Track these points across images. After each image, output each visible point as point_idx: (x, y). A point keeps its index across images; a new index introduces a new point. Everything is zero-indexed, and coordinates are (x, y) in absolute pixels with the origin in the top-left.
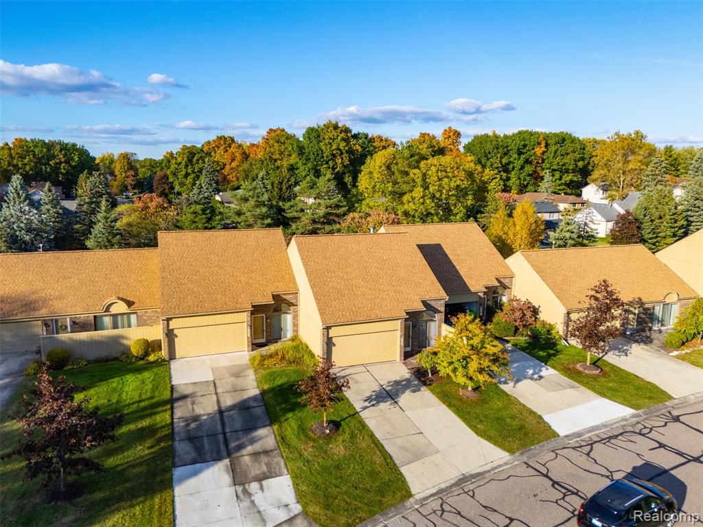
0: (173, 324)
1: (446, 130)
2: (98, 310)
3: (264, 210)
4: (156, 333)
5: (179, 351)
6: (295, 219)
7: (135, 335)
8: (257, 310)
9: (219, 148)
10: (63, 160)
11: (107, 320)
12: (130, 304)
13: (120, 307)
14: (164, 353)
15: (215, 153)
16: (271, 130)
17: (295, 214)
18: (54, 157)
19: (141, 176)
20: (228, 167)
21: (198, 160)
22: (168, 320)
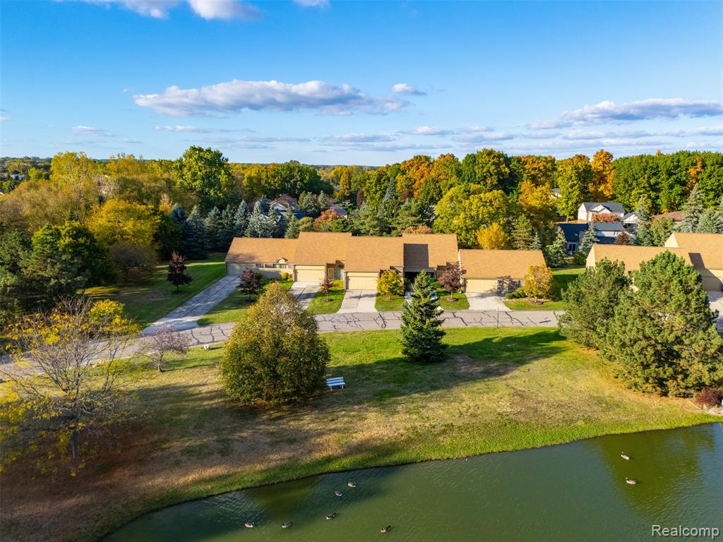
0: (297, 268)
1: (598, 153)
2: (275, 261)
3: (376, 222)
4: (291, 272)
5: (298, 278)
6: (395, 229)
7: (284, 271)
8: (329, 266)
9: (412, 166)
10: (299, 179)
11: (278, 266)
12: (286, 260)
13: (282, 262)
14: (293, 279)
15: (409, 170)
16: (442, 155)
17: (394, 225)
18: (293, 177)
19: (353, 189)
20: (417, 182)
21: (385, 180)
22: (295, 266)
